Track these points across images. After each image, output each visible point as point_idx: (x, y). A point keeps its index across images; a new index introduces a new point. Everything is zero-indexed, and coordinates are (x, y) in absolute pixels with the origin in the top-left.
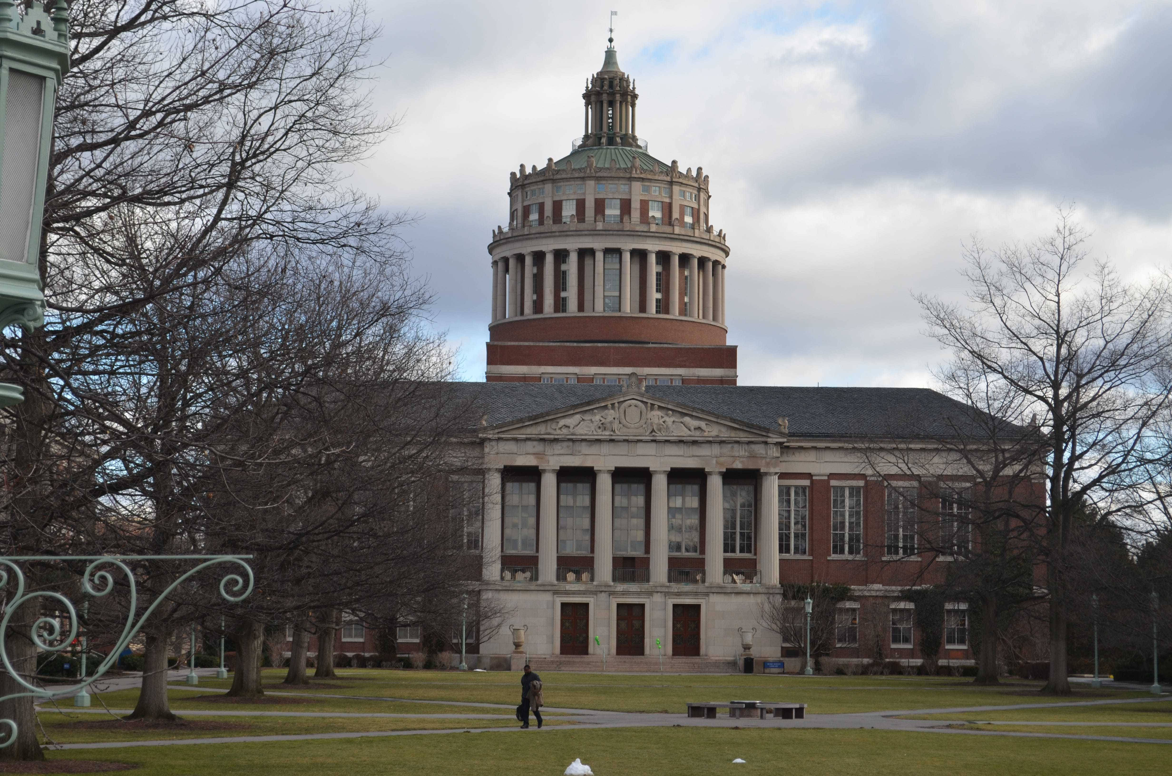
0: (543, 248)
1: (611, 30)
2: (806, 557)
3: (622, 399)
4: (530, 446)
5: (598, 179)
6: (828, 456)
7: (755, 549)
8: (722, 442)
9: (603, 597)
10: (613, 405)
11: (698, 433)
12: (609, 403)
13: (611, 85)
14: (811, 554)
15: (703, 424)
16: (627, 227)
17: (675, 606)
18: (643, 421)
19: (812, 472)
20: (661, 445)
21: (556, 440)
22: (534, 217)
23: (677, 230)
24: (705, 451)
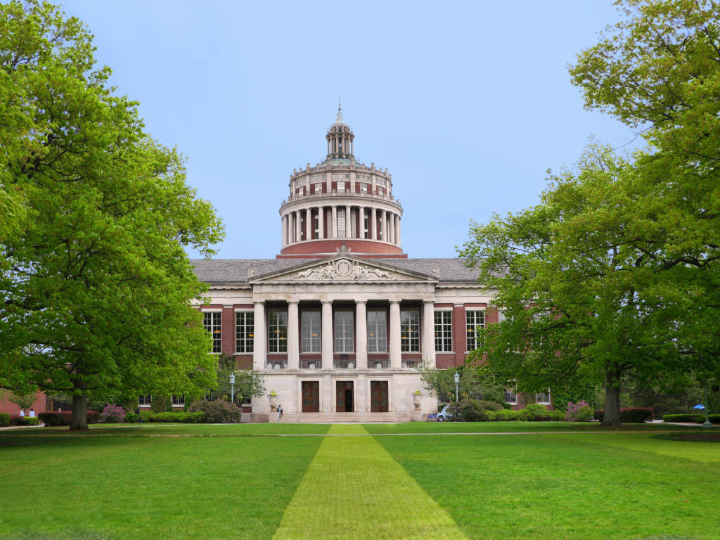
0: (305, 207)
1: (340, 104)
2: (451, 352)
3: (336, 259)
4: (281, 289)
5: (333, 172)
6: (463, 293)
7: (421, 349)
8: (398, 284)
9: (328, 377)
10: (331, 262)
11: (384, 279)
12: (328, 261)
13: (340, 130)
14: (454, 351)
15: (387, 273)
16: (348, 194)
17: (372, 382)
18: (350, 272)
19: (454, 302)
20: (361, 286)
21: (297, 284)
22: (301, 193)
23: (375, 197)
24: (388, 289)
